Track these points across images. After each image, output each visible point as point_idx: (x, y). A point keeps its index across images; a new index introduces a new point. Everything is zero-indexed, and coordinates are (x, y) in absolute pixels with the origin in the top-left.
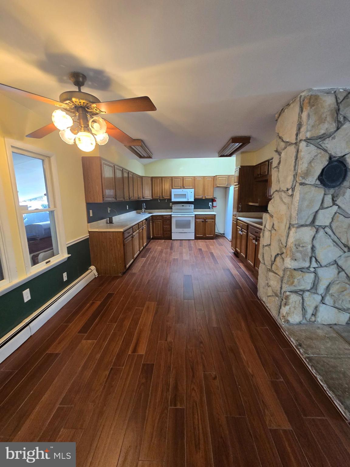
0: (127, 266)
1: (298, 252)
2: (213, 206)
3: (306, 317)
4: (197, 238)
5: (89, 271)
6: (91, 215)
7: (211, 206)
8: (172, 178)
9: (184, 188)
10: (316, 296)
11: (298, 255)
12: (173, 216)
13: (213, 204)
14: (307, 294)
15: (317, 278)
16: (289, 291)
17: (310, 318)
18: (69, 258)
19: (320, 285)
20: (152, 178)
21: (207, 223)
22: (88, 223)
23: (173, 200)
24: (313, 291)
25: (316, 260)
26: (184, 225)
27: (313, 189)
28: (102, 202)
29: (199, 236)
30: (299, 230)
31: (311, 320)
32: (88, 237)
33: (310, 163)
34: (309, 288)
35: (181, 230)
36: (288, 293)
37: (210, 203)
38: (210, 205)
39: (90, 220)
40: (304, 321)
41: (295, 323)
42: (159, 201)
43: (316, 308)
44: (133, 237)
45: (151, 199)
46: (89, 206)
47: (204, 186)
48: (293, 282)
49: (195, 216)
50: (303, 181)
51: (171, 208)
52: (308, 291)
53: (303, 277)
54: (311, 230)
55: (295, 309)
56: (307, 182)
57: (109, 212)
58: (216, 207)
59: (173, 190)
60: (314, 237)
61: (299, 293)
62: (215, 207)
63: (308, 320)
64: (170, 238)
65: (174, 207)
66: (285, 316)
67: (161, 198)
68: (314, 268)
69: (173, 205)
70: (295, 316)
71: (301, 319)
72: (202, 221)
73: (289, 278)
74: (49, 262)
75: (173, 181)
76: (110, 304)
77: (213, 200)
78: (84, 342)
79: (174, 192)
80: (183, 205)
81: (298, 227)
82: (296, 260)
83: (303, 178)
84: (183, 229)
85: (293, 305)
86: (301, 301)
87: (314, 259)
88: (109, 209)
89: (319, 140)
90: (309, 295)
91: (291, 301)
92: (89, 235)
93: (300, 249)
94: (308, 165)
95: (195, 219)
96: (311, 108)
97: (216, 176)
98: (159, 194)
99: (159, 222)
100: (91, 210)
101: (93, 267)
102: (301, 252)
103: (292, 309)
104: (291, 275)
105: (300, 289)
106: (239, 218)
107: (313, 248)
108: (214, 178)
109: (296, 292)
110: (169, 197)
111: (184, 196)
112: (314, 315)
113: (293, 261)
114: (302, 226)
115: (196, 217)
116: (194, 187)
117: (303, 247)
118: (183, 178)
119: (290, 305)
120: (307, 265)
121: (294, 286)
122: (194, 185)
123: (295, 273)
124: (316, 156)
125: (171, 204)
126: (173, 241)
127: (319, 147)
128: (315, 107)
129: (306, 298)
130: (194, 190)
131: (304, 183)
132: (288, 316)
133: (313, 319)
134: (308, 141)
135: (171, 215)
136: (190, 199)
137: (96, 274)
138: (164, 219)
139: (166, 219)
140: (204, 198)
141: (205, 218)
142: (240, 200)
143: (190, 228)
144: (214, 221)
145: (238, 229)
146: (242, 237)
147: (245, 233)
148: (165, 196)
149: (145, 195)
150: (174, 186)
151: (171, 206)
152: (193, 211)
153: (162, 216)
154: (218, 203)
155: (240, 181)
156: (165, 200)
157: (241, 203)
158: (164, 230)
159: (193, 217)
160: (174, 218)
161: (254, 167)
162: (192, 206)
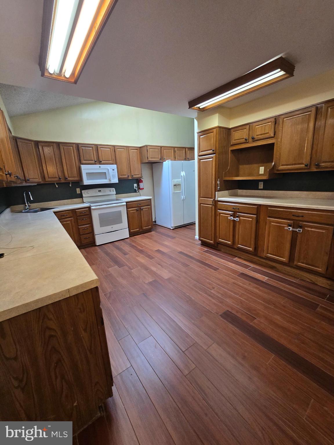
2: (139, 189)
4: (132, 234)
7: (137, 189)
8: (78, 145)
9: (100, 163)
12: (92, 209)
13: (138, 185)
20: (37, 143)
21: (142, 212)
23: (86, 182)
26: (114, 219)
29: (134, 232)
35: (109, 228)
38: (136, 187)
42: (58, 186)
45: (42, 183)
47: (128, 161)
49: (126, 205)
51: (81, 196)
58: (143, 189)
59: (83, 167)
62: (141, 189)
64: (93, 244)
65: (85, 193)
67: (63, 181)
69: (83, 191)
72: (137, 210)
75: (81, 151)
77: (139, 181)
79: (85, 169)
80: (99, 189)
84: (112, 226)
95: (127, 208)
97: (147, 146)
98: (57, 174)
99: (68, 222)
108: (140, 149)
110: (77, 178)
111: (103, 175)
115: (129, 205)
116: (116, 162)
118: (97, 147)
122: (114, 158)
125: (79, 189)
126: (98, 247)
130: (117, 166)
135: (89, 208)
136: (113, 179)
138: (78, 215)
139: (82, 214)
140: (130, 178)
141: (140, 205)
142: (218, 175)
143: (121, 222)
144: (150, 208)
145: (220, 213)
146: (237, 224)
147: (250, 218)
148: (69, 177)
149: (29, 177)
150: (83, 160)
151: (80, 193)
152: (114, 197)
153: (74, 211)
154: (146, 184)
155: (217, 148)
156: (69, 183)
157: (219, 179)
158: (79, 234)
159: (124, 205)
160: (95, 211)
161: (229, 129)
162: (113, 191)
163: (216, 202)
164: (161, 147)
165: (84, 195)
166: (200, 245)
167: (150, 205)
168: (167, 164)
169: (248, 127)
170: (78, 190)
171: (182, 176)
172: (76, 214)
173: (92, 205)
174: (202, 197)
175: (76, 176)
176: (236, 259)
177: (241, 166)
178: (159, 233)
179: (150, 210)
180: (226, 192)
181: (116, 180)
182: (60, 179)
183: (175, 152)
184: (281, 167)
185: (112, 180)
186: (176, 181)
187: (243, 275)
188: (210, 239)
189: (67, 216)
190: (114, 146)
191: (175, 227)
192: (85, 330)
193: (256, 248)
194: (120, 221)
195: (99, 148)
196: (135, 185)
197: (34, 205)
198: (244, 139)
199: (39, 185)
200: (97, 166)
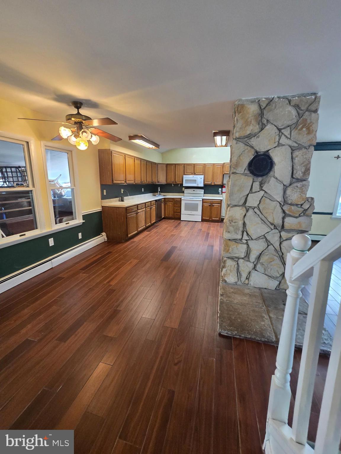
0: (129, 235)
1: (231, 226)
2: (222, 192)
3: (241, 279)
4: (203, 220)
5: (101, 235)
6: (105, 194)
7: (220, 192)
8: (184, 165)
9: (195, 174)
10: (248, 263)
11: (231, 229)
12: (183, 200)
13: (222, 190)
14: (241, 261)
15: (249, 249)
16: (226, 257)
17: (245, 281)
18: (83, 223)
19: (252, 255)
20: (167, 165)
21: (213, 207)
22: (102, 200)
23: (185, 185)
24: (246, 259)
25: (248, 234)
26: (192, 207)
27: (243, 177)
28: (111, 184)
29: (205, 219)
30: (231, 209)
31: (245, 282)
32: (101, 210)
33: (239, 156)
34: (243, 257)
35: (189, 212)
36: (225, 259)
37: (220, 189)
38: (220, 191)
39: (103, 197)
40: (239, 283)
41: (230, 282)
42: (173, 186)
43: (250, 273)
44: (137, 213)
45: (166, 183)
46: (103, 186)
47: (213, 173)
48: (229, 250)
50: (234, 171)
51: (183, 192)
52: (243, 258)
53: (236, 247)
54: (241, 209)
55: (231, 272)
56: (237, 172)
57: (122, 193)
59: (184, 176)
60: (245, 215)
61: (234, 259)
62: (224, 192)
63: (243, 283)
64: (179, 219)
66: (223, 276)
67: (175, 183)
68: (247, 240)
69: (185, 190)
70: (230, 277)
71: (236, 280)
72: (209, 205)
73: (226, 247)
74: (68, 223)
75: (185, 167)
76: (106, 258)
77: (223, 187)
78: (81, 274)
79: (186, 177)
80: (193, 189)
81: (232, 207)
82: (229, 232)
83: (234, 168)
84: (191, 212)
85: (229, 268)
86: (236, 266)
87: (245, 233)
88: (122, 190)
89: (246, 139)
90: (243, 262)
91: (227, 265)
92: (102, 208)
93: (233, 224)
94: (237, 158)
95: (203, 203)
96: (239, 114)
98: (173, 180)
99: (170, 204)
100: (105, 190)
101: (104, 234)
102: (233, 227)
103: (228, 271)
104: (227, 244)
105: (235, 257)
107: (244, 224)
108: (223, 165)
109: (232, 258)
110: (181, 183)
111: (195, 181)
112: (247, 278)
113: (227, 233)
114: (236, 206)
115: (204, 201)
116: (204, 173)
117: (235, 222)
118: (194, 165)
119: (227, 268)
120: (239, 237)
121: (229, 253)
122: (204, 171)
123: (230, 243)
124: (244, 151)
125: (183, 188)
126: (182, 222)
127: (247, 144)
128: (241, 113)
129: (240, 264)
130: (204, 176)
131: (235, 172)
132: (225, 276)
133: (247, 282)
134: (237, 139)
135: (181, 198)
137: (106, 238)
139: (176, 201)
140: (213, 184)
141: (212, 203)
144: (220, 206)
149: (159, 180)
150: (186, 172)
153: (173, 199)
154: (227, 189)
156: (178, 185)
158: (174, 211)
159: (201, 200)
162: (202, 191)
165: (185, 192)
167: (220, 203)
173: (183, 197)
175: (181, 181)
179: (220, 207)
181: (202, 185)
185: (199, 185)
190: (205, 164)
194: (196, 209)
195: (196, 166)
199: (164, 184)
200: (192, 176)
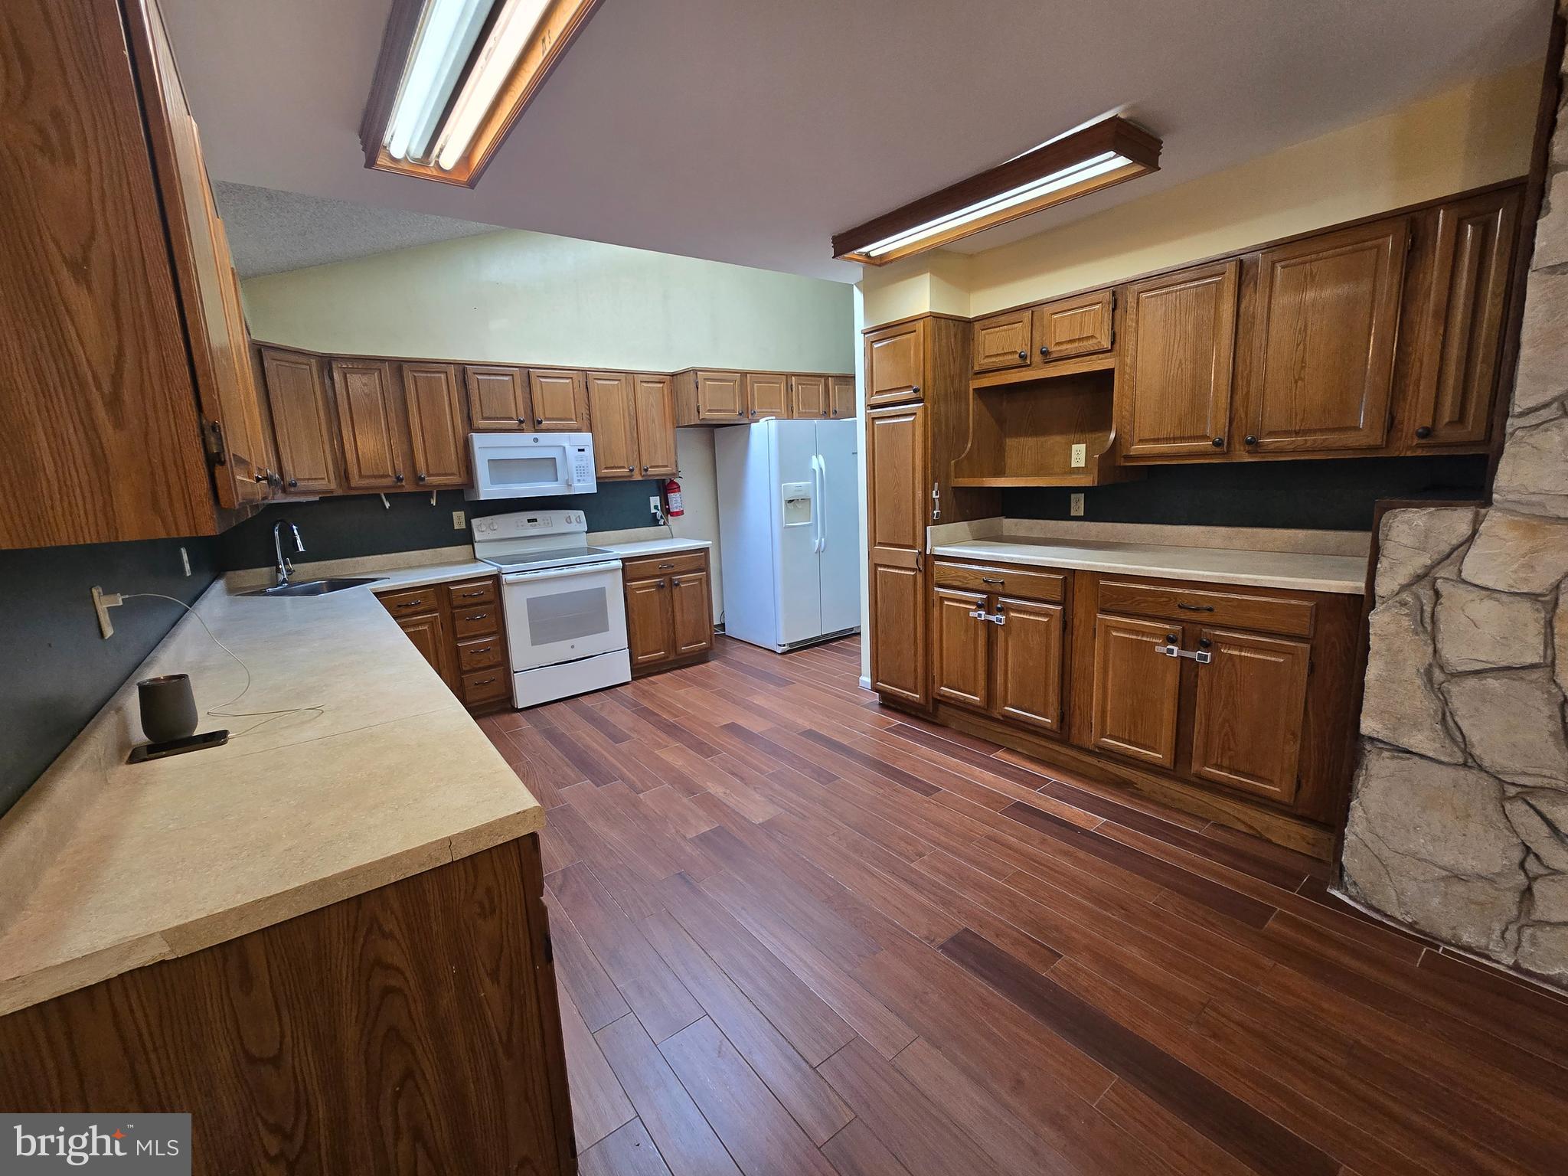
2: (666, 513)
4: (640, 671)
7: (659, 513)
8: (462, 368)
9: (536, 426)
12: (508, 583)
13: (665, 501)
20: (327, 361)
21: (676, 591)
23: (488, 489)
29: (648, 661)
35: (562, 649)
38: (656, 507)
42: (389, 504)
45: (339, 493)
47: (634, 419)
49: (623, 569)
51: (466, 538)
58: (681, 513)
59: (477, 438)
62: (674, 514)
64: (507, 703)
65: (482, 528)
67: (408, 487)
69: (475, 522)
72: (659, 587)
75: (473, 386)
77: (666, 487)
79: (486, 447)
80: (531, 515)
84: (572, 642)
88: (105, 603)
95: (625, 580)
97: (695, 371)
99: (427, 626)
106: (940, 550)
108: (674, 381)
110: (456, 480)
111: (548, 466)
115: (631, 568)
116: (589, 425)
118: (527, 374)
122: (585, 411)
125: (462, 514)
126: (523, 715)
130: (593, 438)
135: (496, 578)
136: (579, 481)
138: (455, 603)
139: (469, 601)
140: (637, 477)
141: (670, 570)
142: (934, 471)
143: (605, 628)
144: (704, 581)
145: (942, 599)
146: (1001, 634)
147: (1042, 615)
148: (429, 475)
149: (295, 475)
150: (479, 415)
151: (464, 526)
152: (582, 541)
153: (441, 589)
154: (690, 497)
155: (930, 382)
156: (429, 495)
157: (936, 484)
158: (459, 667)
159: (614, 570)
160: (515, 588)
161: (969, 322)
162: (577, 519)
163: (927, 561)
164: (744, 374)
165: (477, 536)
166: (877, 707)
167: (705, 568)
168: (764, 432)
169: (1028, 314)
170: (459, 518)
171: (814, 470)
172: (450, 601)
173: (506, 568)
174: (880, 544)
175: (455, 470)
176: (1000, 755)
177: (1011, 442)
178: (738, 665)
179: (704, 586)
180: (962, 527)
181: (587, 485)
182: (399, 479)
183: (789, 388)
184: (1138, 448)
185: (576, 484)
186: (795, 487)
187: (1023, 811)
188: (911, 684)
189: (419, 609)
190: (584, 371)
191: (790, 645)
192: (494, 976)
193: (1064, 718)
194: (600, 624)
195: (534, 381)
196: (655, 501)
197: (306, 570)
198: (1017, 356)
199: (328, 500)
200: (527, 438)
